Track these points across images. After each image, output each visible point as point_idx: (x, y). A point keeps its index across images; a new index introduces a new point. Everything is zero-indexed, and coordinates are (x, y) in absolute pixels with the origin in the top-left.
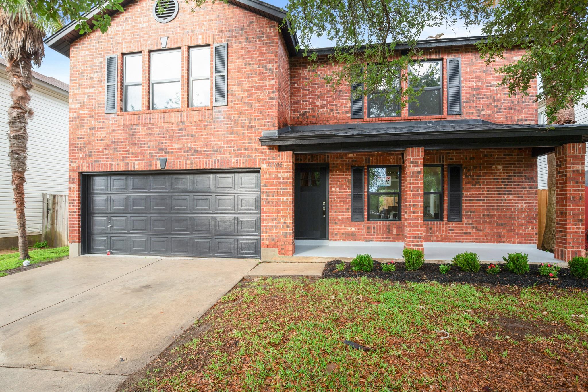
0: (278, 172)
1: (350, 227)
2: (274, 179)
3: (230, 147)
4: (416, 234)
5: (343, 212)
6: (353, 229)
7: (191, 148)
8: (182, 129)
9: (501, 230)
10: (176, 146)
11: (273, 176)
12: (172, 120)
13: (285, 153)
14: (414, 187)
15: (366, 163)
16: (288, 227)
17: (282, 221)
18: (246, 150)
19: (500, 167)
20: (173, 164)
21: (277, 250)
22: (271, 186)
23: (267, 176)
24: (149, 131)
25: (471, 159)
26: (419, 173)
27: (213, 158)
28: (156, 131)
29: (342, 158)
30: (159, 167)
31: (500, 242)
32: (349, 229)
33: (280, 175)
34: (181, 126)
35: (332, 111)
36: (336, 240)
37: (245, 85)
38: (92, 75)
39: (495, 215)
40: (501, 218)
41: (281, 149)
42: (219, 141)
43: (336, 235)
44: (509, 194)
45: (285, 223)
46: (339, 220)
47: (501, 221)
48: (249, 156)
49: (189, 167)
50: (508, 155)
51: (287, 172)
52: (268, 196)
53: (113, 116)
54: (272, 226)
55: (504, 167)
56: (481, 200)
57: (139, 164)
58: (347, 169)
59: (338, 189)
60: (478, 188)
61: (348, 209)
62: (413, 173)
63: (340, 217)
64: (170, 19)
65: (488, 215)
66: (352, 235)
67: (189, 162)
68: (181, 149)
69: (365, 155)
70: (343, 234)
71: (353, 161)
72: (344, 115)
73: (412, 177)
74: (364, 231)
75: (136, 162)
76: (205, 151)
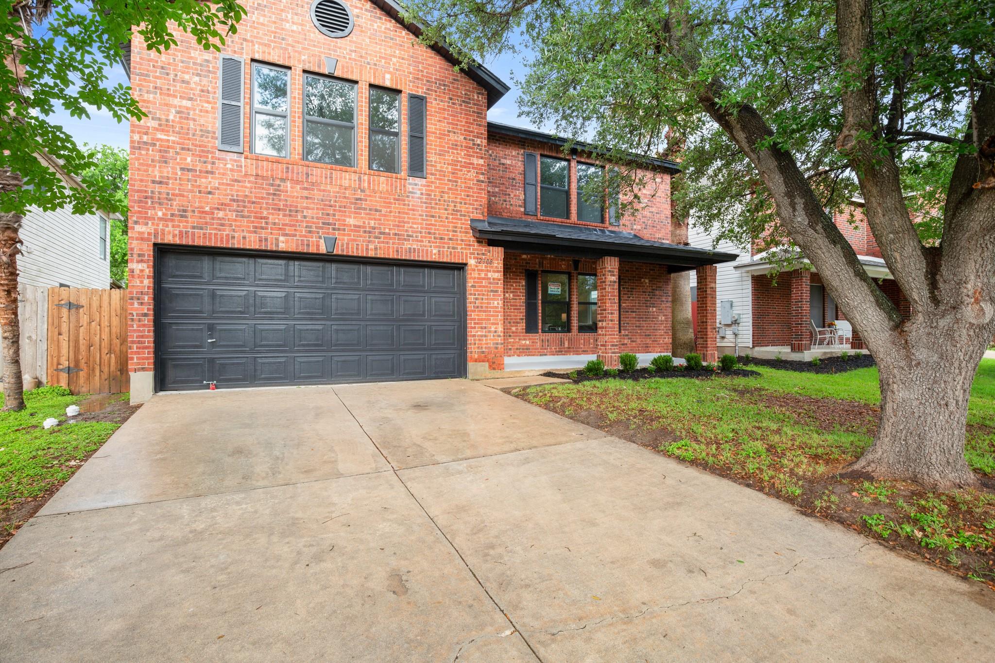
0: (488, 271)
1: (524, 340)
2: (484, 279)
3: (429, 233)
5: (517, 323)
6: (528, 342)
7: (374, 228)
8: (360, 199)
9: (648, 341)
10: (351, 221)
11: (483, 275)
12: (346, 183)
13: (496, 249)
14: (611, 296)
15: (540, 267)
16: (499, 336)
17: (493, 329)
18: (450, 239)
19: (647, 281)
20: (347, 246)
21: (487, 364)
22: (480, 287)
23: (475, 275)
24: (305, 193)
25: (627, 271)
27: (407, 245)
28: (317, 194)
29: (516, 259)
30: (323, 250)
31: (647, 352)
32: (524, 342)
33: (490, 275)
34: (359, 194)
35: (505, 201)
36: (510, 356)
39: (643, 327)
40: (648, 330)
41: (492, 243)
42: (416, 223)
43: (510, 349)
44: (653, 307)
45: (495, 332)
46: (513, 332)
47: (648, 332)
48: (453, 248)
49: (371, 254)
50: (652, 270)
51: (498, 272)
52: (476, 299)
53: (235, 156)
54: (482, 336)
55: (650, 281)
56: (633, 312)
57: (287, 242)
58: (521, 273)
59: (511, 295)
60: (632, 300)
61: (522, 319)
62: (610, 282)
63: (514, 329)
64: (340, 34)
65: (639, 327)
66: (527, 349)
67: (371, 246)
68: (359, 227)
69: (538, 258)
70: (517, 349)
71: (527, 263)
72: (518, 208)
73: (610, 285)
74: (538, 345)
75: (282, 238)
76: (396, 234)
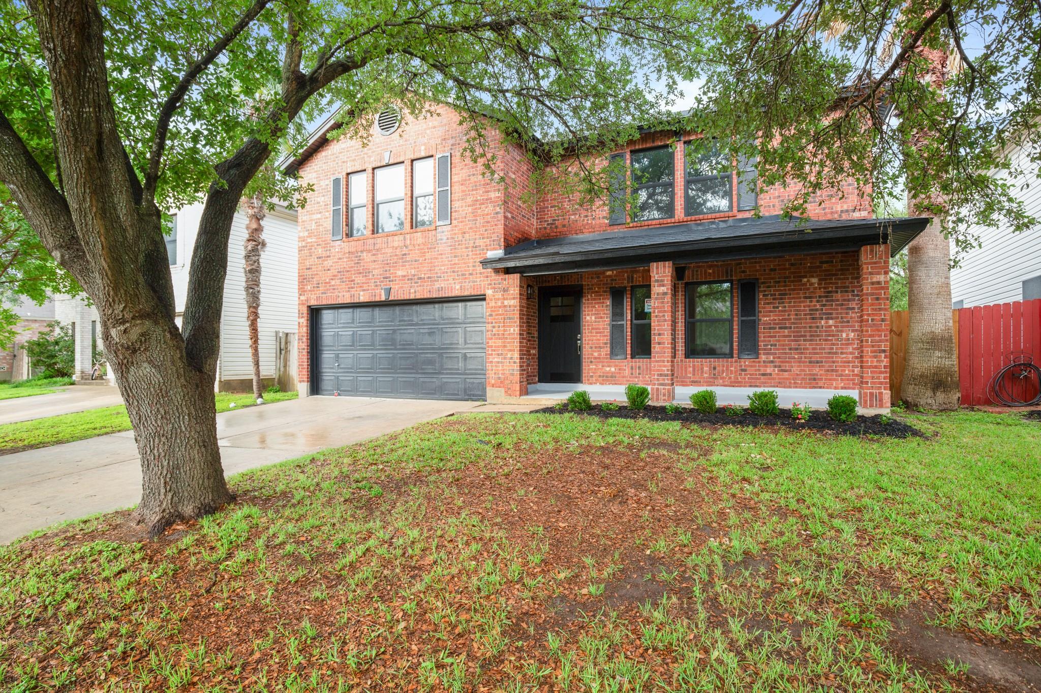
0: (504, 299)
1: (609, 366)
2: (500, 307)
3: (454, 272)
4: (662, 370)
5: (600, 347)
6: (613, 369)
7: (414, 275)
8: (405, 254)
9: (816, 370)
10: (400, 273)
11: (499, 304)
12: (396, 244)
13: (511, 276)
15: (628, 282)
16: (515, 363)
18: (471, 274)
19: (815, 280)
20: (398, 294)
21: (503, 390)
22: (497, 315)
23: (492, 304)
24: (373, 258)
25: (771, 270)
26: (665, 294)
27: (437, 285)
28: (380, 257)
29: (598, 277)
30: (383, 298)
31: (815, 388)
32: (608, 369)
33: (506, 303)
34: (405, 251)
35: (586, 216)
36: (591, 384)
37: (469, 200)
38: (319, 199)
39: (807, 349)
40: (815, 353)
41: (508, 271)
42: (443, 265)
43: (592, 376)
44: (827, 319)
45: (511, 358)
46: (595, 358)
47: (816, 357)
48: (474, 282)
49: (412, 297)
50: (827, 262)
51: (514, 298)
52: (494, 327)
53: (338, 243)
54: (498, 362)
56: (785, 328)
57: (364, 295)
58: (605, 292)
59: (593, 318)
60: (782, 311)
61: (606, 344)
62: (658, 294)
63: (596, 354)
64: (393, 130)
65: (797, 349)
66: (612, 377)
67: (412, 291)
68: (404, 276)
69: (627, 272)
70: (600, 376)
71: (612, 280)
72: (602, 221)
74: (627, 372)
75: (362, 293)
76: (429, 278)
